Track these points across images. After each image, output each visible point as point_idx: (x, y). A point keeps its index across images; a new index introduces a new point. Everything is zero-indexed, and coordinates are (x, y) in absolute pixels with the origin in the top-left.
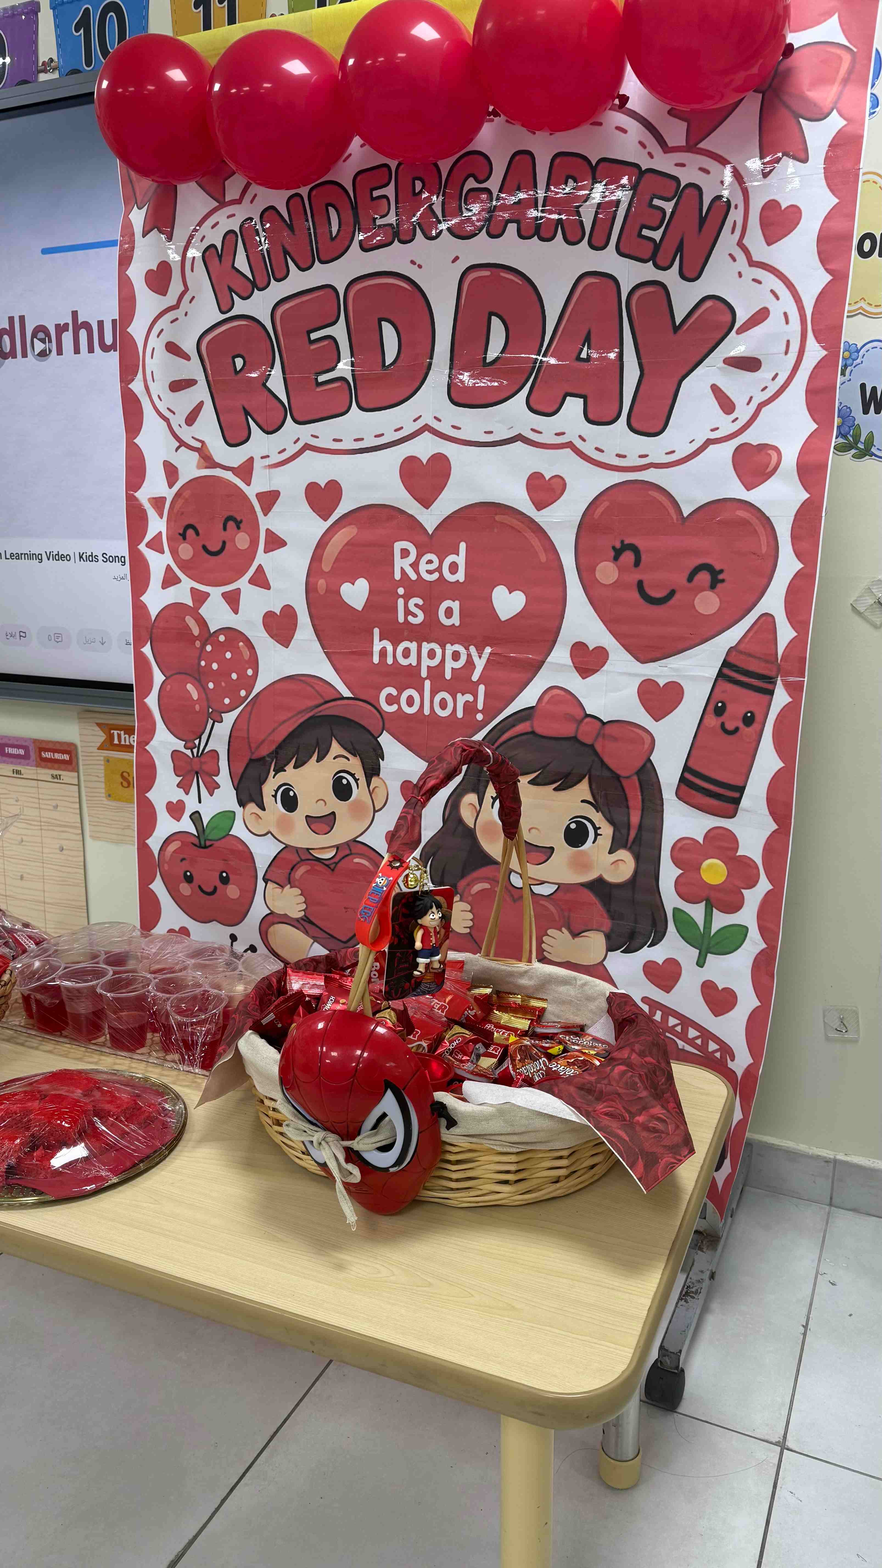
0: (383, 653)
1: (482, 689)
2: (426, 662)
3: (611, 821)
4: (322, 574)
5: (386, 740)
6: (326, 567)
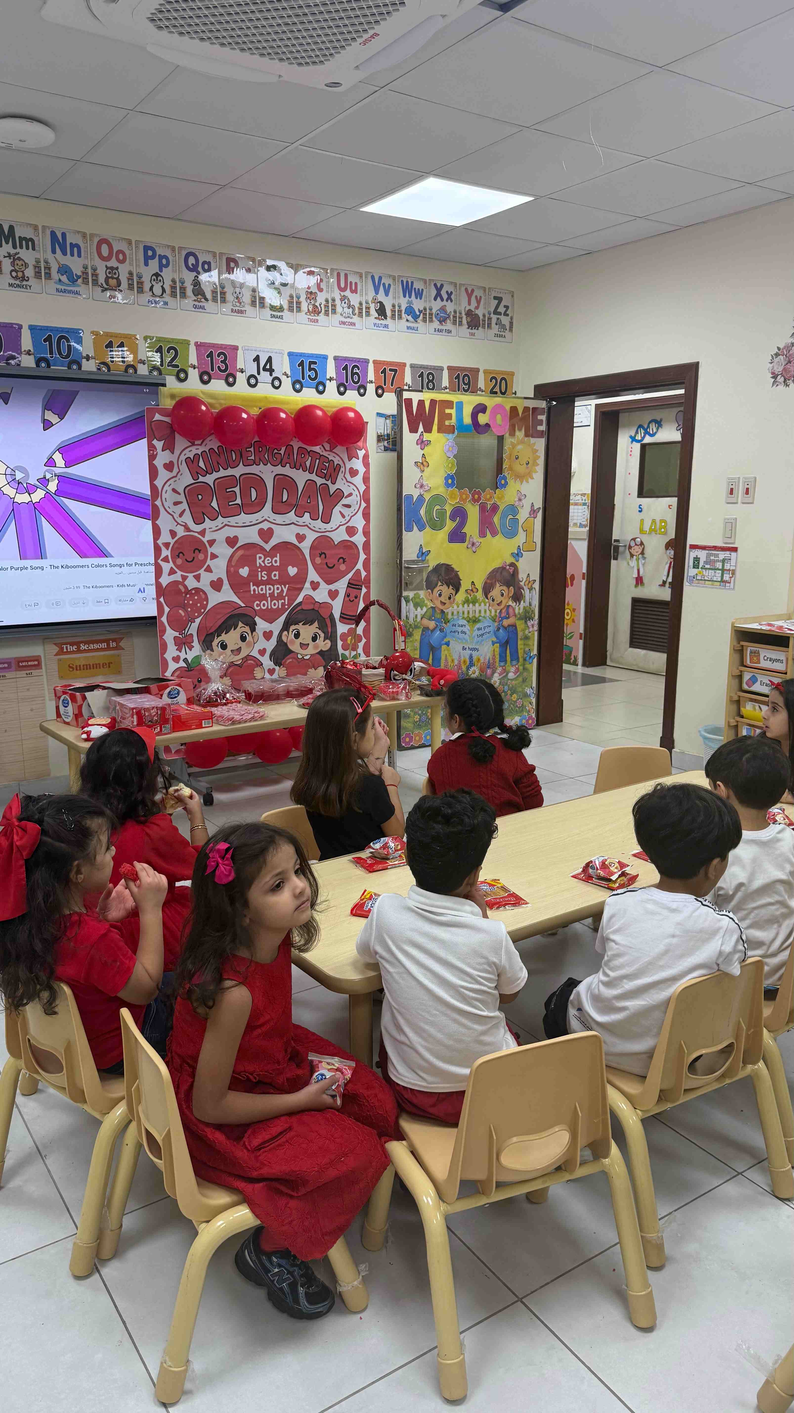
0: (254, 590)
1: (286, 598)
4: (232, 566)
5: (257, 619)
6: (233, 564)
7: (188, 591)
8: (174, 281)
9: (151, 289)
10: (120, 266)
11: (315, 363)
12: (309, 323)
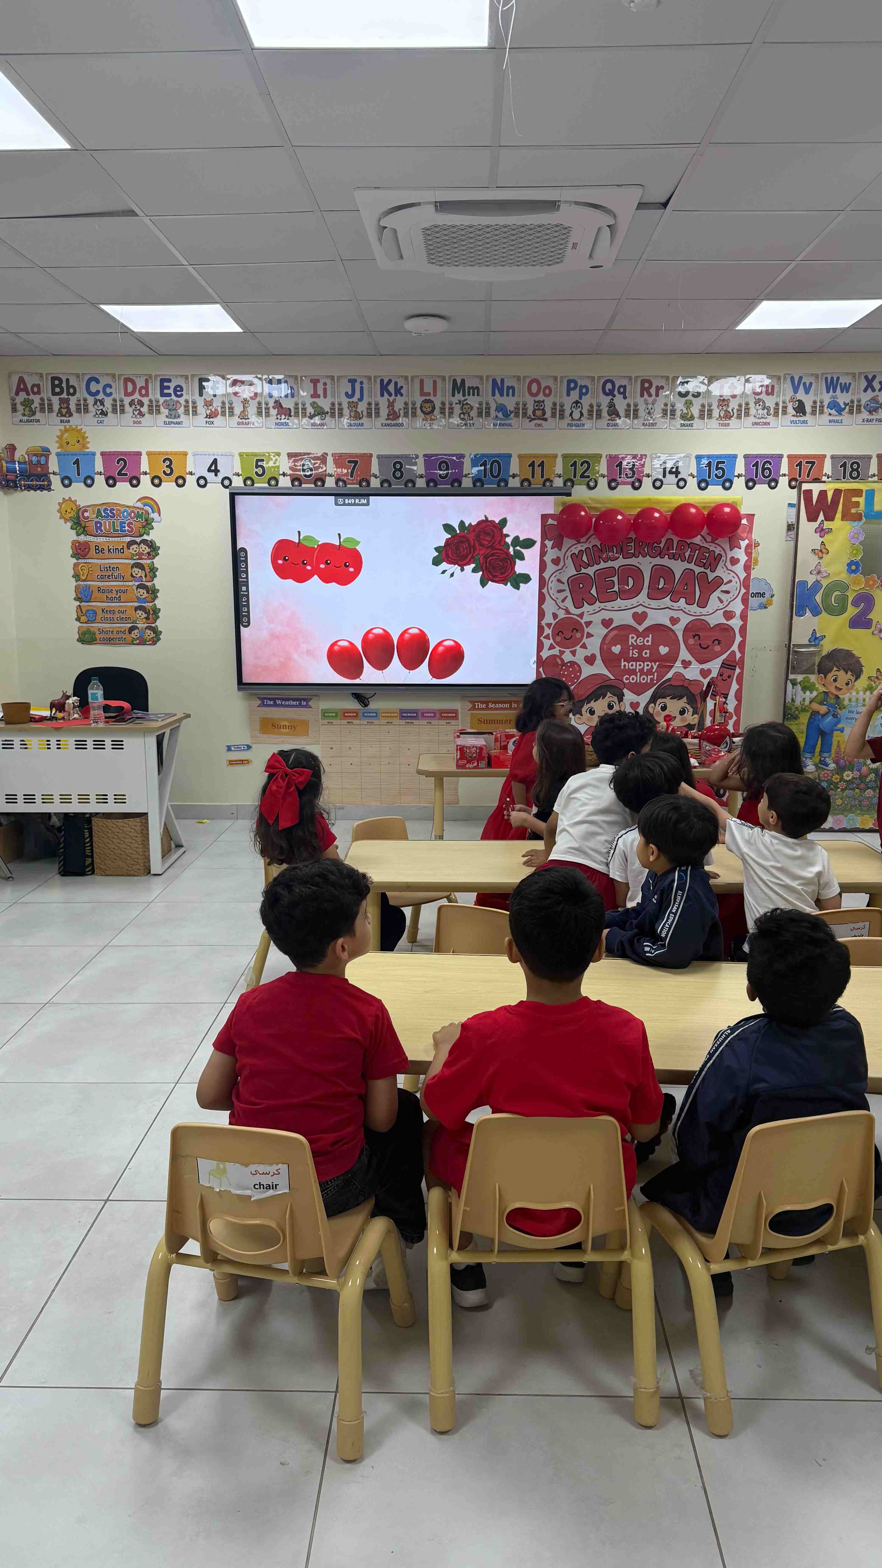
0: (625, 666)
1: (656, 673)
2: (638, 667)
3: (692, 707)
4: (606, 644)
5: (625, 691)
6: (607, 642)
7: (564, 664)
8: (591, 406)
9: (571, 414)
10: (546, 399)
11: (724, 462)
12: (720, 427)
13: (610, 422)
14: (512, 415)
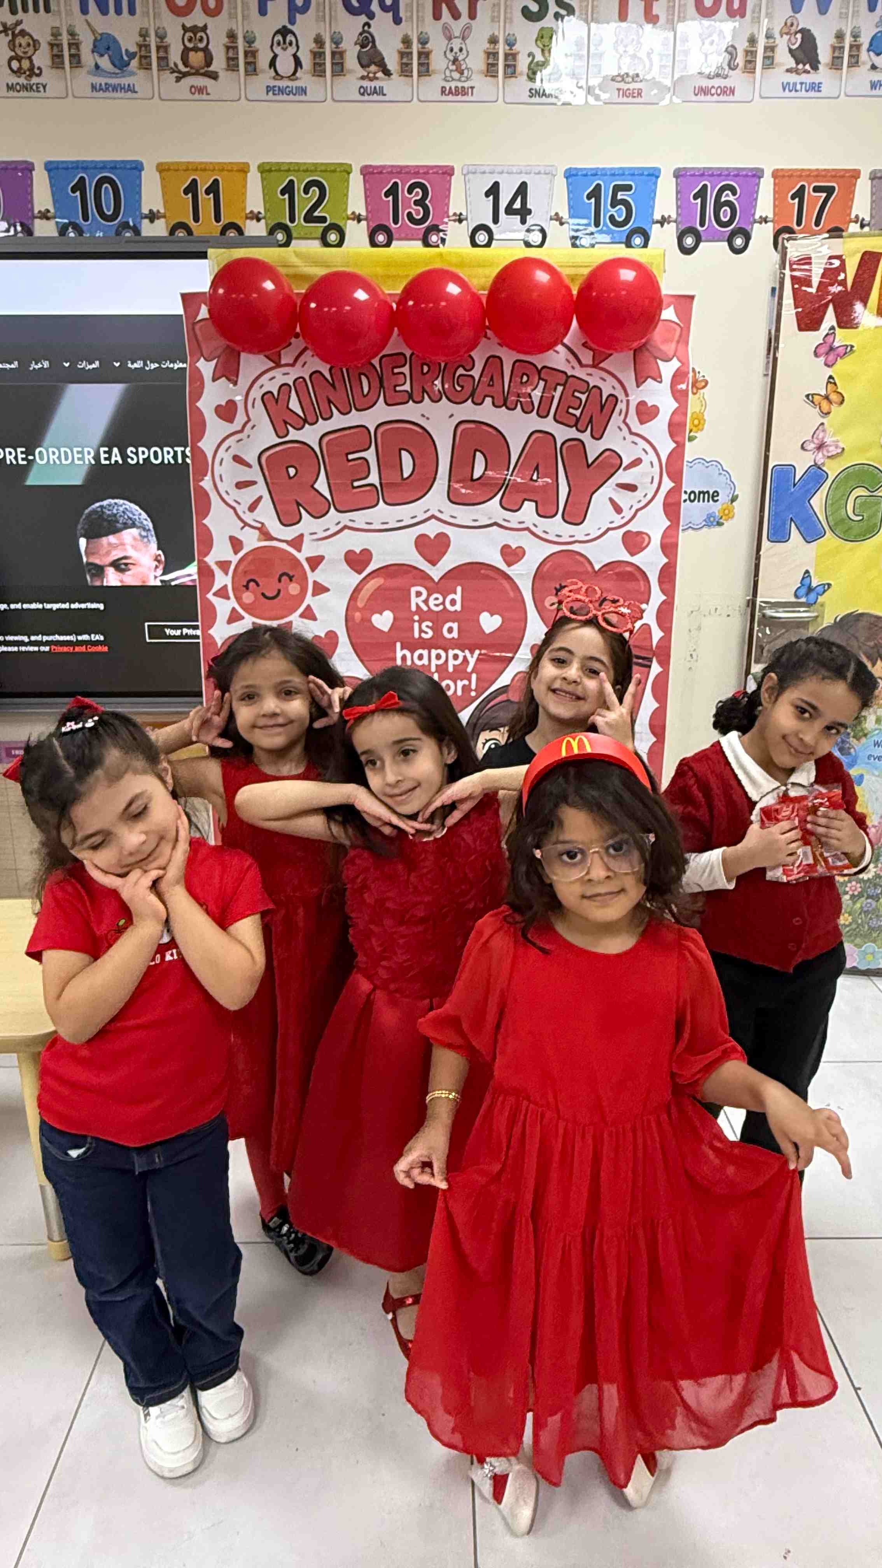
0: (404, 658)
2: (434, 662)
4: (358, 609)
6: (360, 604)
8: (319, 41)
9: (273, 64)
10: (211, 22)
11: (628, 188)
12: (621, 100)
13: (366, 83)
14: (134, 63)
